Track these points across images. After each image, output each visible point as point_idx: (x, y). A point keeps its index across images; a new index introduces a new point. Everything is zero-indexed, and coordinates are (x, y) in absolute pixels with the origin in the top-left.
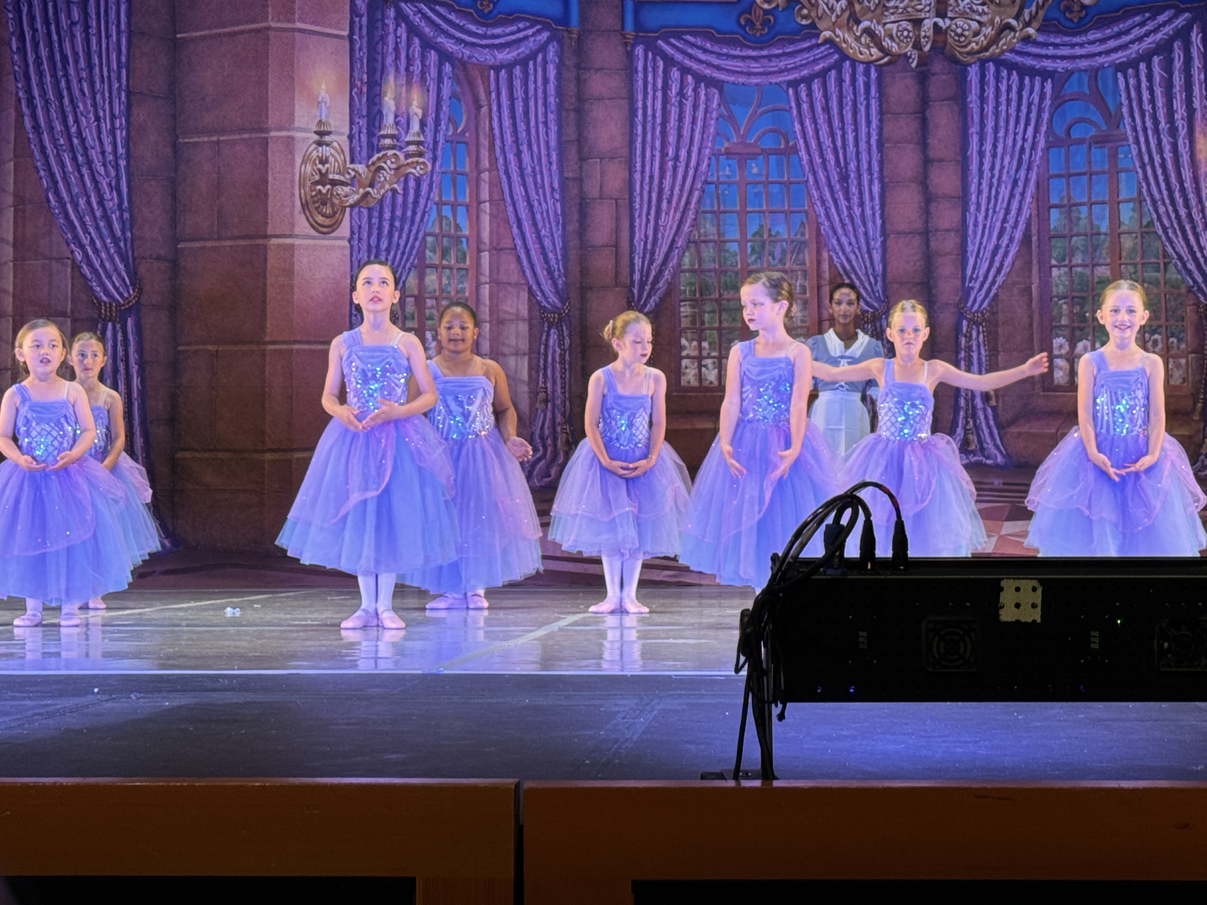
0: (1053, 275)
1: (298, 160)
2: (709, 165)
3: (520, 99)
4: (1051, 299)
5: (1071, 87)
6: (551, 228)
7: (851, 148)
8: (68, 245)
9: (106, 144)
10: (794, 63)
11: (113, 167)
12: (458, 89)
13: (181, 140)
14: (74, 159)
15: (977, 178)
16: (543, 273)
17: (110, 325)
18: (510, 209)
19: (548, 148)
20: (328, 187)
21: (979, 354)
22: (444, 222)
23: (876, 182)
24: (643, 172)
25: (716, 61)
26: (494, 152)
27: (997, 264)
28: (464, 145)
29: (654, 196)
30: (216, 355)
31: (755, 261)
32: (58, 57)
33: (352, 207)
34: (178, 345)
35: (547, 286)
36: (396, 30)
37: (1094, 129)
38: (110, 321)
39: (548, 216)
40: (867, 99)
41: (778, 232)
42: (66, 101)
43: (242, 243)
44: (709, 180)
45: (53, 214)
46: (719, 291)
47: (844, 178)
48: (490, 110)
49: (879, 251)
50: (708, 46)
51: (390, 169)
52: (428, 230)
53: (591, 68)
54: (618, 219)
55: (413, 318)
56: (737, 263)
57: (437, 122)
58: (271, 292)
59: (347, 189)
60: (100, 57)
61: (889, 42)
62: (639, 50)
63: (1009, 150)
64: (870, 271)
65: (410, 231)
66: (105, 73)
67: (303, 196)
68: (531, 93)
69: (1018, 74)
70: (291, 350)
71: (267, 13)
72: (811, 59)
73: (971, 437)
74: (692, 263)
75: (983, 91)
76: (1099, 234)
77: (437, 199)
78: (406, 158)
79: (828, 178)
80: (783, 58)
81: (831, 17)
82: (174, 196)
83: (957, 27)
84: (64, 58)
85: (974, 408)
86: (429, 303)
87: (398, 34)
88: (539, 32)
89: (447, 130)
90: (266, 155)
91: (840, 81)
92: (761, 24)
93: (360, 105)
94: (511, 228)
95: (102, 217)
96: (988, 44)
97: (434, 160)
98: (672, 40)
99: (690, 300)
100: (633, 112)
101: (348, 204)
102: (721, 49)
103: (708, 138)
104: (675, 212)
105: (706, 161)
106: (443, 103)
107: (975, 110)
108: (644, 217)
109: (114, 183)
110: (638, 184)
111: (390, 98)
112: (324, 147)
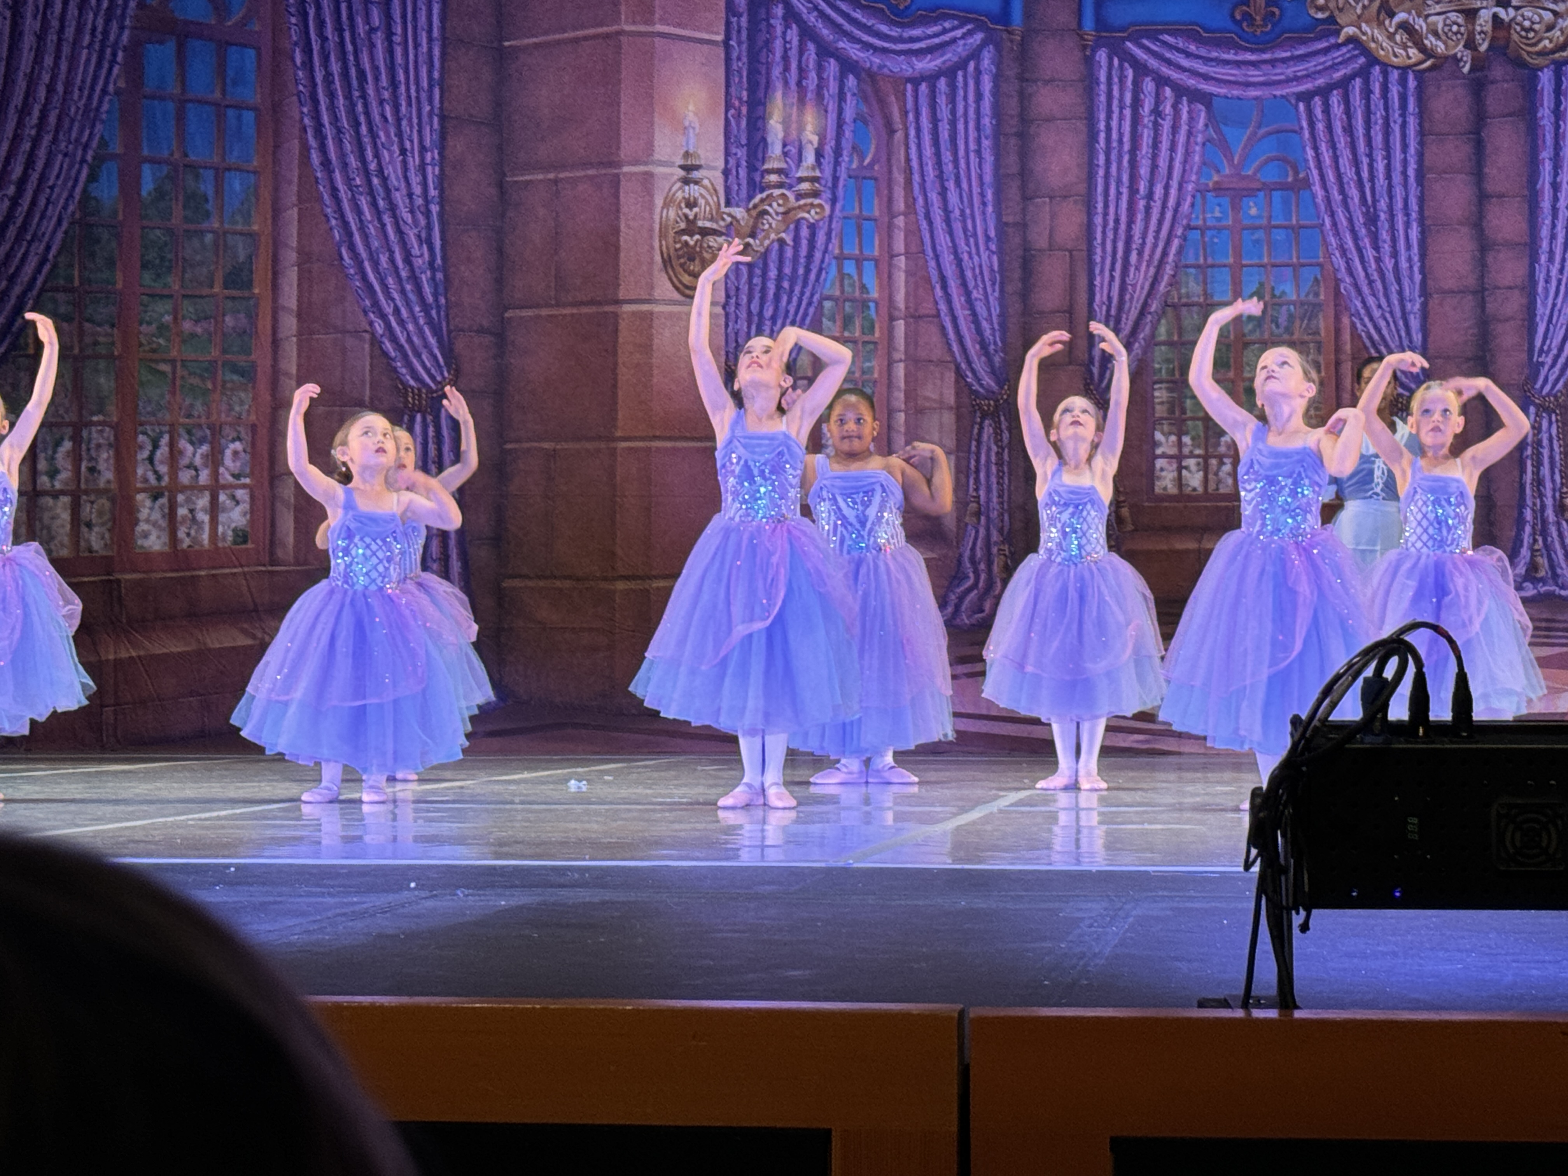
1: (659, 202)
2: (1193, 205)
3: (946, 121)
6: (985, 288)
7: (1381, 180)
8: (366, 314)
9: (414, 184)
10: (1306, 69)
11: (421, 212)
12: (865, 109)
13: (509, 179)
14: (374, 204)
15: (1550, 218)
16: (974, 347)
17: (419, 417)
18: (932, 264)
19: (982, 184)
20: (697, 237)
21: (1552, 449)
22: (846, 282)
23: (1415, 225)
24: (1106, 214)
25: (1203, 69)
26: (912, 191)
28: (873, 181)
29: (1121, 246)
30: (552, 455)
31: (1254, 330)
32: (353, 72)
34: (506, 442)
35: (979, 364)
36: (784, 33)
38: (418, 411)
39: (981, 273)
40: (1403, 115)
41: (1284, 293)
42: (364, 129)
43: (585, 310)
44: (1192, 224)
45: (347, 275)
47: (1372, 220)
48: (907, 136)
49: (1418, 316)
50: (1192, 48)
51: (777, 214)
52: (827, 292)
53: (1039, 80)
54: (1072, 277)
57: (838, 152)
58: (625, 375)
59: (720, 239)
60: (407, 72)
61: (1433, 39)
62: (1102, 56)
64: (1405, 343)
65: (802, 293)
66: (413, 94)
67: (664, 249)
68: (960, 112)
70: (649, 449)
71: (620, 13)
72: (1330, 63)
73: (1540, 560)
74: (1169, 333)
75: (1558, 103)
77: (837, 251)
78: (797, 199)
79: (1350, 220)
80: (1292, 63)
81: (1355, 8)
82: (500, 251)
83: (1524, 19)
84: (361, 74)
85: (1544, 522)
87: (788, 39)
88: (970, 33)
89: (851, 161)
90: (617, 197)
91: (1367, 93)
92: (1264, 19)
93: (738, 130)
94: (933, 288)
95: (409, 278)
96: (1564, 41)
97: (834, 201)
98: (1146, 42)
99: (1167, 382)
100: (1093, 137)
102: (1209, 51)
103: (1191, 169)
104: (1148, 266)
105: (1189, 199)
106: (845, 127)
107: (1547, 128)
108: (1107, 274)
109: (424, 235)
110: (1099, 230)
111: (777, 122)
112: (692, 185)
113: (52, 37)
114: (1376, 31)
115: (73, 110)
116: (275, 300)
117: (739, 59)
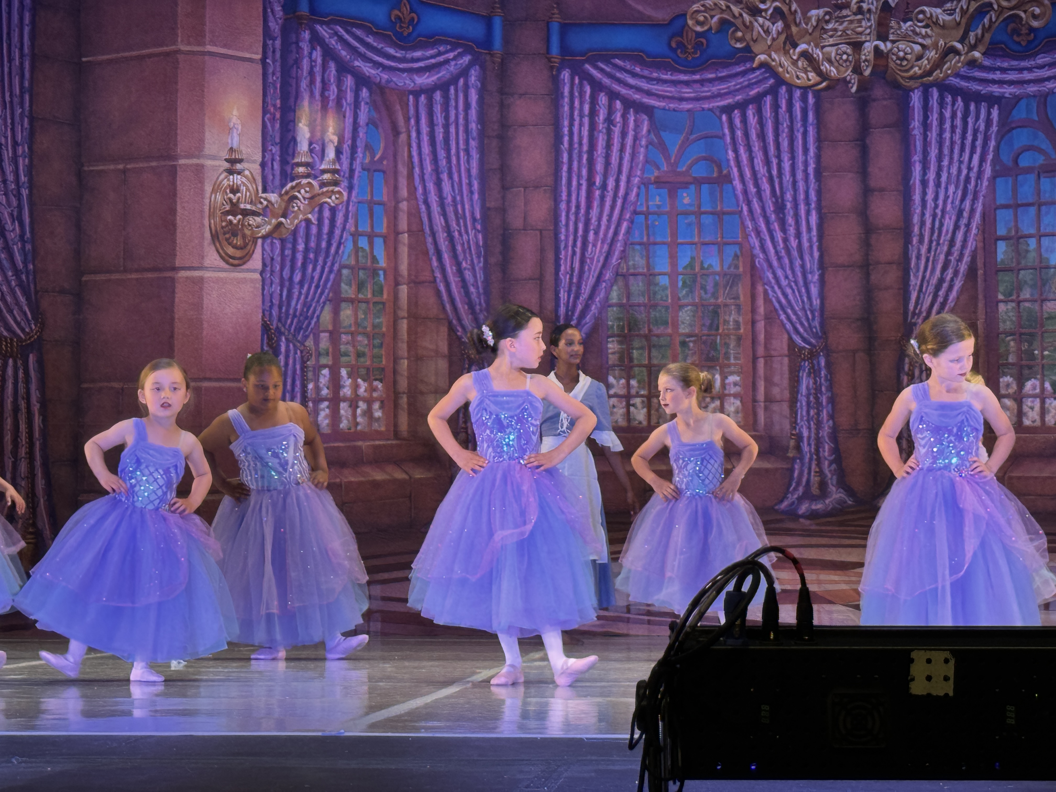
0: (1000, 310)
1: (208, 188)
2: (638, 195)
3: (440, 126)
4: (998, 336)
5: (1020, 113)
6: (472, 260)
7: (787, 177)
9: (8, 172)
10: (728, 88)
11: (15, 196)
12: (376, 115)
13: (86, 168)
15: (920, 208)
16: (463, 307)
17: (11, 361)
18: (429, 240)
19: (469, 176)
20: (240, 217)
22: (360, 254)
23: (814, 213)
24: (569, 202)
25: (646, 86)
26: (413, 181)
27: (940, 299)
28: (381, 173)
29: (581, 226)
30: (121, 392)
31: (687, 295)
33: (264, 238)
34: (81, 383)
35: (468, 321)
36: (310, 54)
37: (1043, 158)
38: (11, 356)
39: (469, 248)
40: (805, 125)
41: (710, 266)
43: (149, 275)
44: (638, 209)
46: (649, 326)
47: (780, 208)
48: (409, 137)
49: (817, 285)
50: (638, 69)
51: (304, 198)
52: (343, 262)
53: (514, 94)
54: (542, 250)
55: (327, 354)
56: (667, 296)
57: (354, 148)
58: (179, 327)
59: (259, 219)
60: (3, 81)
61: (827, 65)
62: (566, 75)
63: (954, 178)
64: (807, 307)
65: (325, 263)
66: (7, 98)
67: (213, 226)
68: (452, 118)
69: (963, 100)
70: (199, 388)
71: (177, 35)
72: (746, 83)
74: (620, 298)
75: (926, 117)
76: (1048, 267)
77: (353, 229)
78: (321, 187)
79: (763, 209)
80: (717, 83)
81: (766, 40)
82: (78, 227)
83: (899, 51)
86: (345, 338)
87: (314, 57)
88: (460, 55)
89: (364, 157)
90: (174, 184)
91: (776, 107)
92: (693, 48)
93: (273, 131)
94: (430, 260)
95: (4, 249)
96: (930, 68)
97: (350, 188)
98: (601, 64)
99: (618, 336)
100: (558, 138)
101: (260, 235)
102: (652, 73)
103: (637, 166)
104: (603, 242)
105: (635, 190)
106: (360, 129)
107: (917, 137)
108: (570, 248)
109: (15, 214)
110: (564, 214)
111: (304, 125)
112: (235, 175)
114: (783, 59)
117: (274, 74)
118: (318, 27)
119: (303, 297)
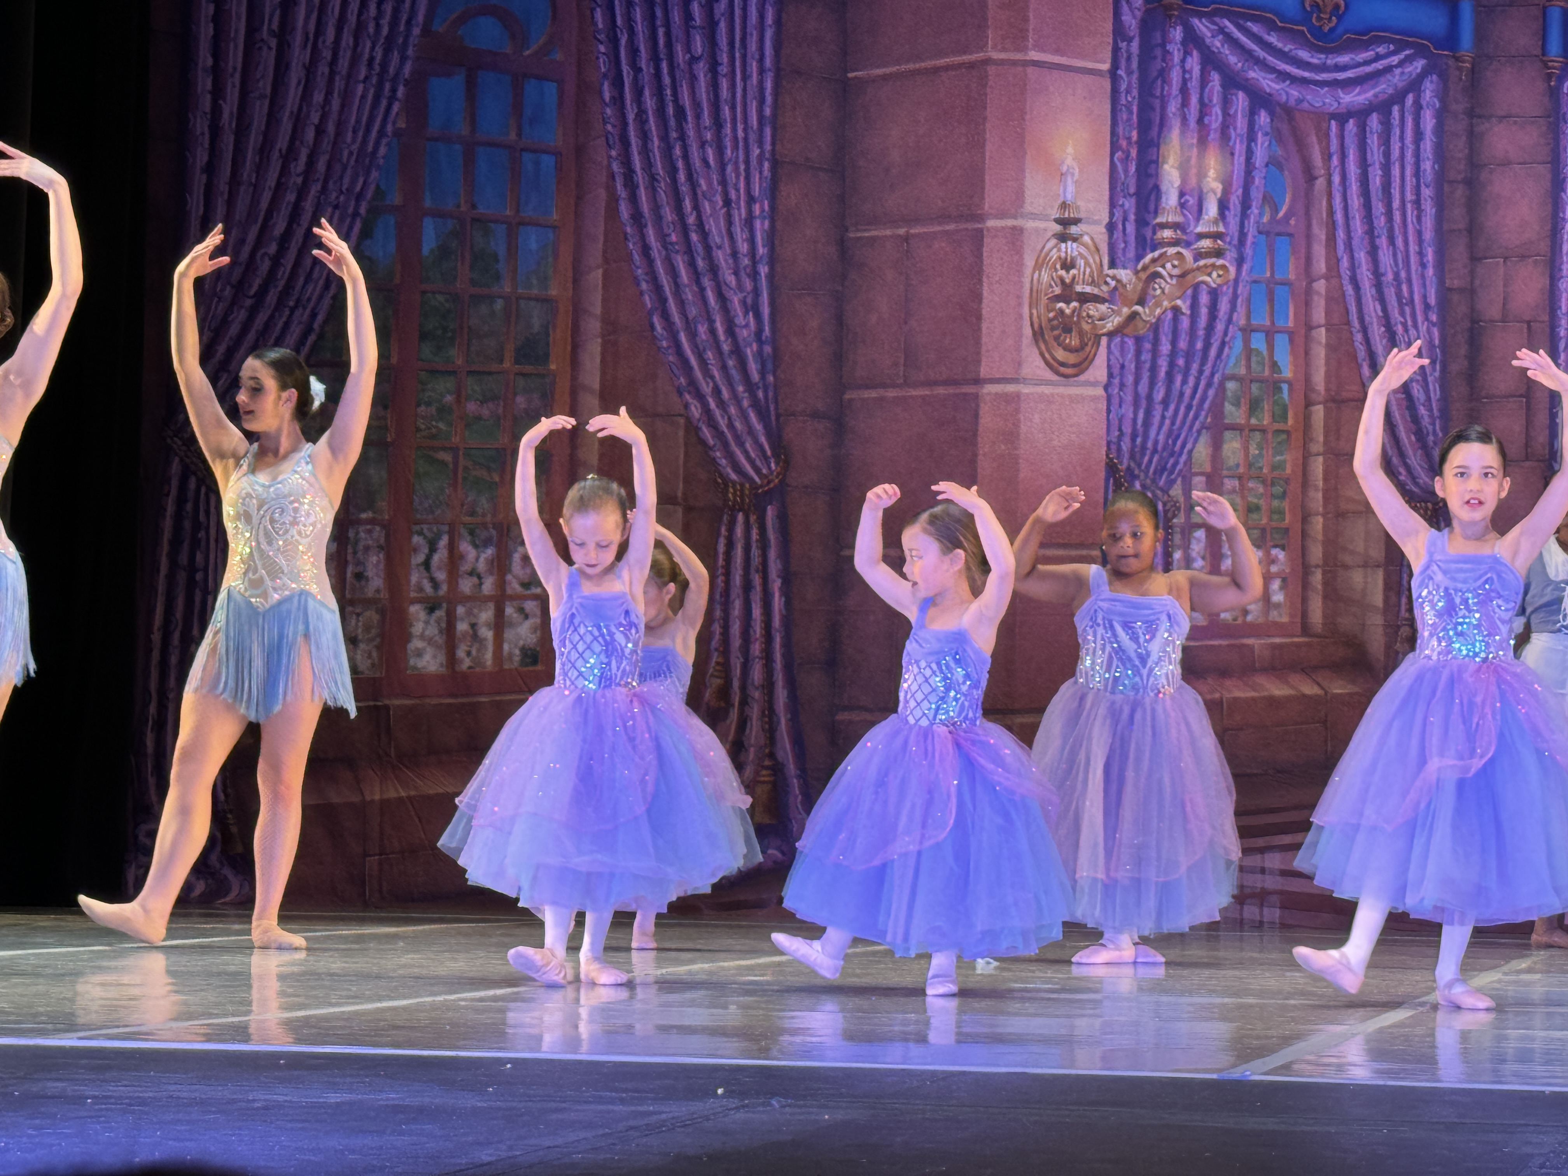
1: (1029, 262)
3: (1377, 166)
8: (680, 394)
9: (740, 241)
11: (749, 276)
12: (1280, 152)
13: (852, 235)
14: (692, 264)
16: (1409, 438)
17: (740, 517)
18: (1359, 337)
19: (1420, 241)
20: (1074, 304)
22: (1254, 359)
26: (1335, 249)
28: (1287, 238)
32: (670, 110)
33: (1111, 335)
34: (842, 549)
35: (1416, 459)
36: (1183, 61)
38: (741, 509)
42: (682, 176)
43: (941, 391)
45: (659, 348)
48: (1330, 182)
51: (1171, 276)
52: (1228, 371)
53: (1491, 116)
57: (1246, 202)
59: (1103, 308)
60: (733, 108)
65: (1201, 372)
66: (740, 134)
67: (1035, 320)
68: (1396, 153)
71: (986, 37)
77: (1242, 322)
78: (1196, 260)
82: (840, 320)
84: (680, 112)
86: (1229, 484)
87: (1188, 67)
88: (1408, 60)
89: (1261, 215)
90: (979, 256)
93: (1126, 176)
94: (1359, 367)
95: (732, 352)
97: (1240, 261)
100: (1558, 184)
101: (1105, 330)
106: (1254, 173)
109: (749, 301)
110: (1564, 297)
111: (1172, 167)
112: (1069, 243)
113: (323, 69)
115: (346, 153)
116: (574, 378)
117: (1128, 91)
118: (1196, 22)
119: (1167, 422)
